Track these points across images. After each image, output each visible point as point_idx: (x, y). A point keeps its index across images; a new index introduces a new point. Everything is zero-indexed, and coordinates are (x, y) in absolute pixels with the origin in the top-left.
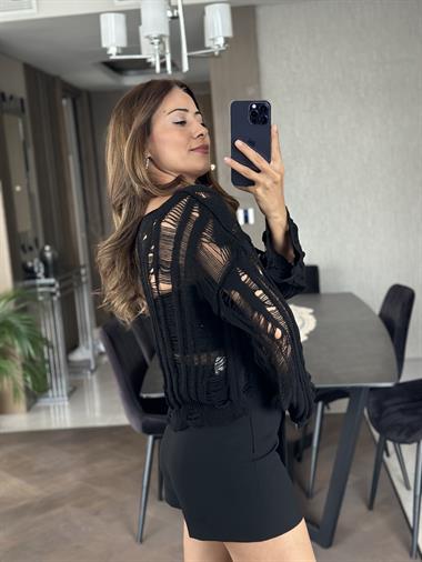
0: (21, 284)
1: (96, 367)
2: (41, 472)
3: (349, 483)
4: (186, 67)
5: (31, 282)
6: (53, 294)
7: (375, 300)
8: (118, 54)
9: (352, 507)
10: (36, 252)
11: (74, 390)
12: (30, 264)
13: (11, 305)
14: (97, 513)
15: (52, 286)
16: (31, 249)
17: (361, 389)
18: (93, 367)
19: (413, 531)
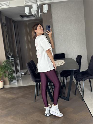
0: (7, 59)
1: (21, 76)
2: (15, 94)
3: (71, 92)
4: (40, 16)
5: (9, 59)
6: (13, 61)
7: (75, 58)
8: (28, 14)
9: (72, 95)
10: (9, 54)
11: (18, 81)
12: (8, 56)
13: (6, 63)
14: (26, 99)
15: (13, 59)
16: (8, 53)
17: (73, 70)
18: (21, 77)
19: (83, 97)
